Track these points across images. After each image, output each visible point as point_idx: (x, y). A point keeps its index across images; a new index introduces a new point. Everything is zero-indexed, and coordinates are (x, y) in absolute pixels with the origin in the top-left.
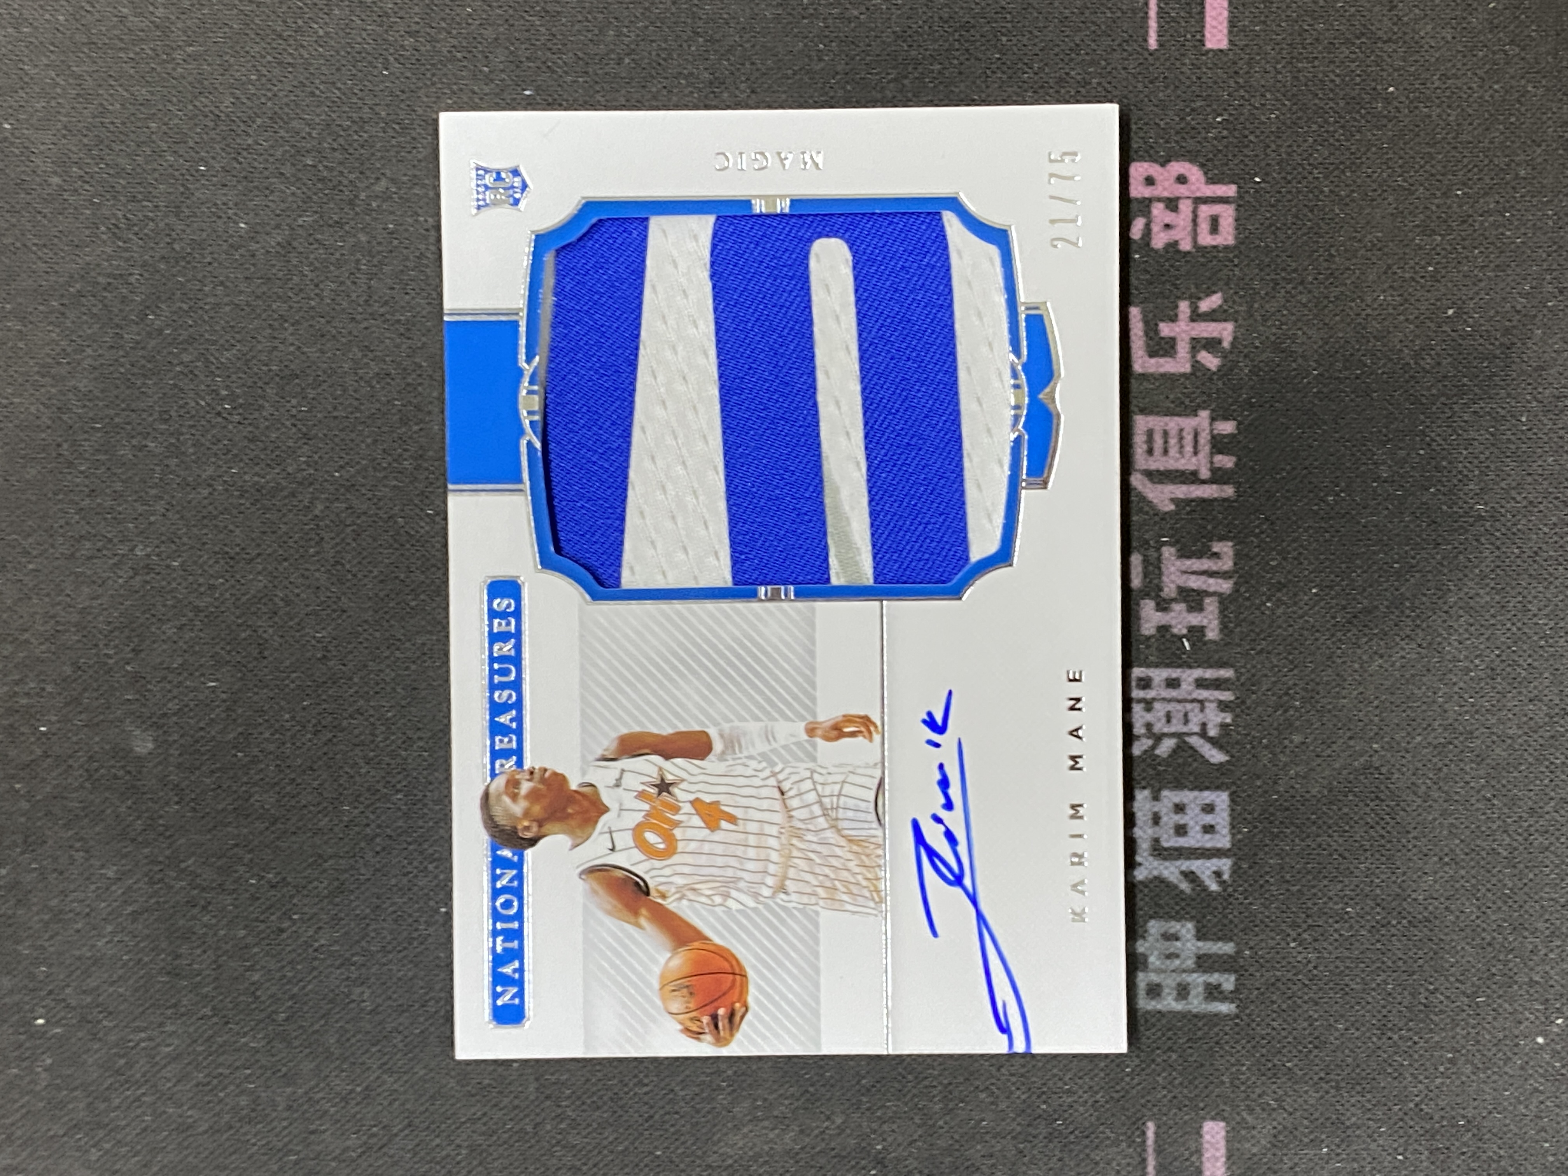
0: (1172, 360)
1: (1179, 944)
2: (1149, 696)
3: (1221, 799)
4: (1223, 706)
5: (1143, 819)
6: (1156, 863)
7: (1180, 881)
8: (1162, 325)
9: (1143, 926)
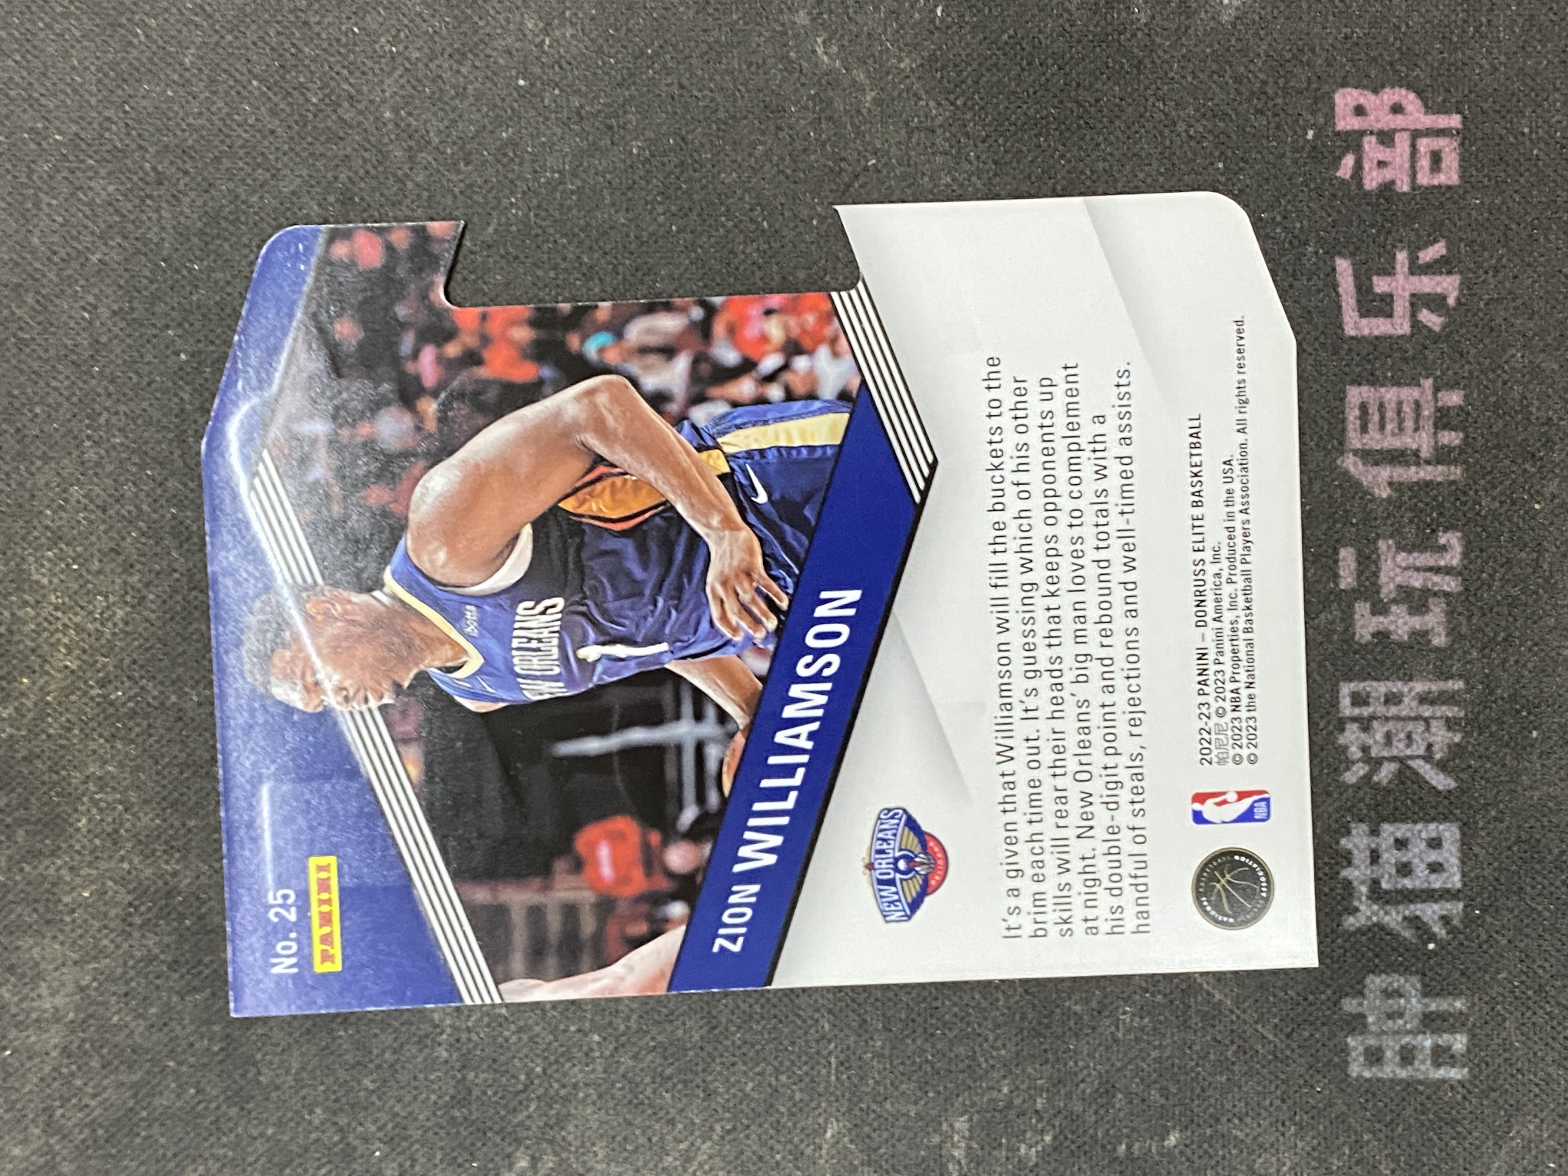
0: (1389, 320)
1: (1402, 1001)
2: (1366, 714)
3: (1450, 833)
4: (1450, 724)
5: (1360, 857)
6: (1375, 907)
7: (1404, 928)
8: (1375, 279)
9: (1361, 982)
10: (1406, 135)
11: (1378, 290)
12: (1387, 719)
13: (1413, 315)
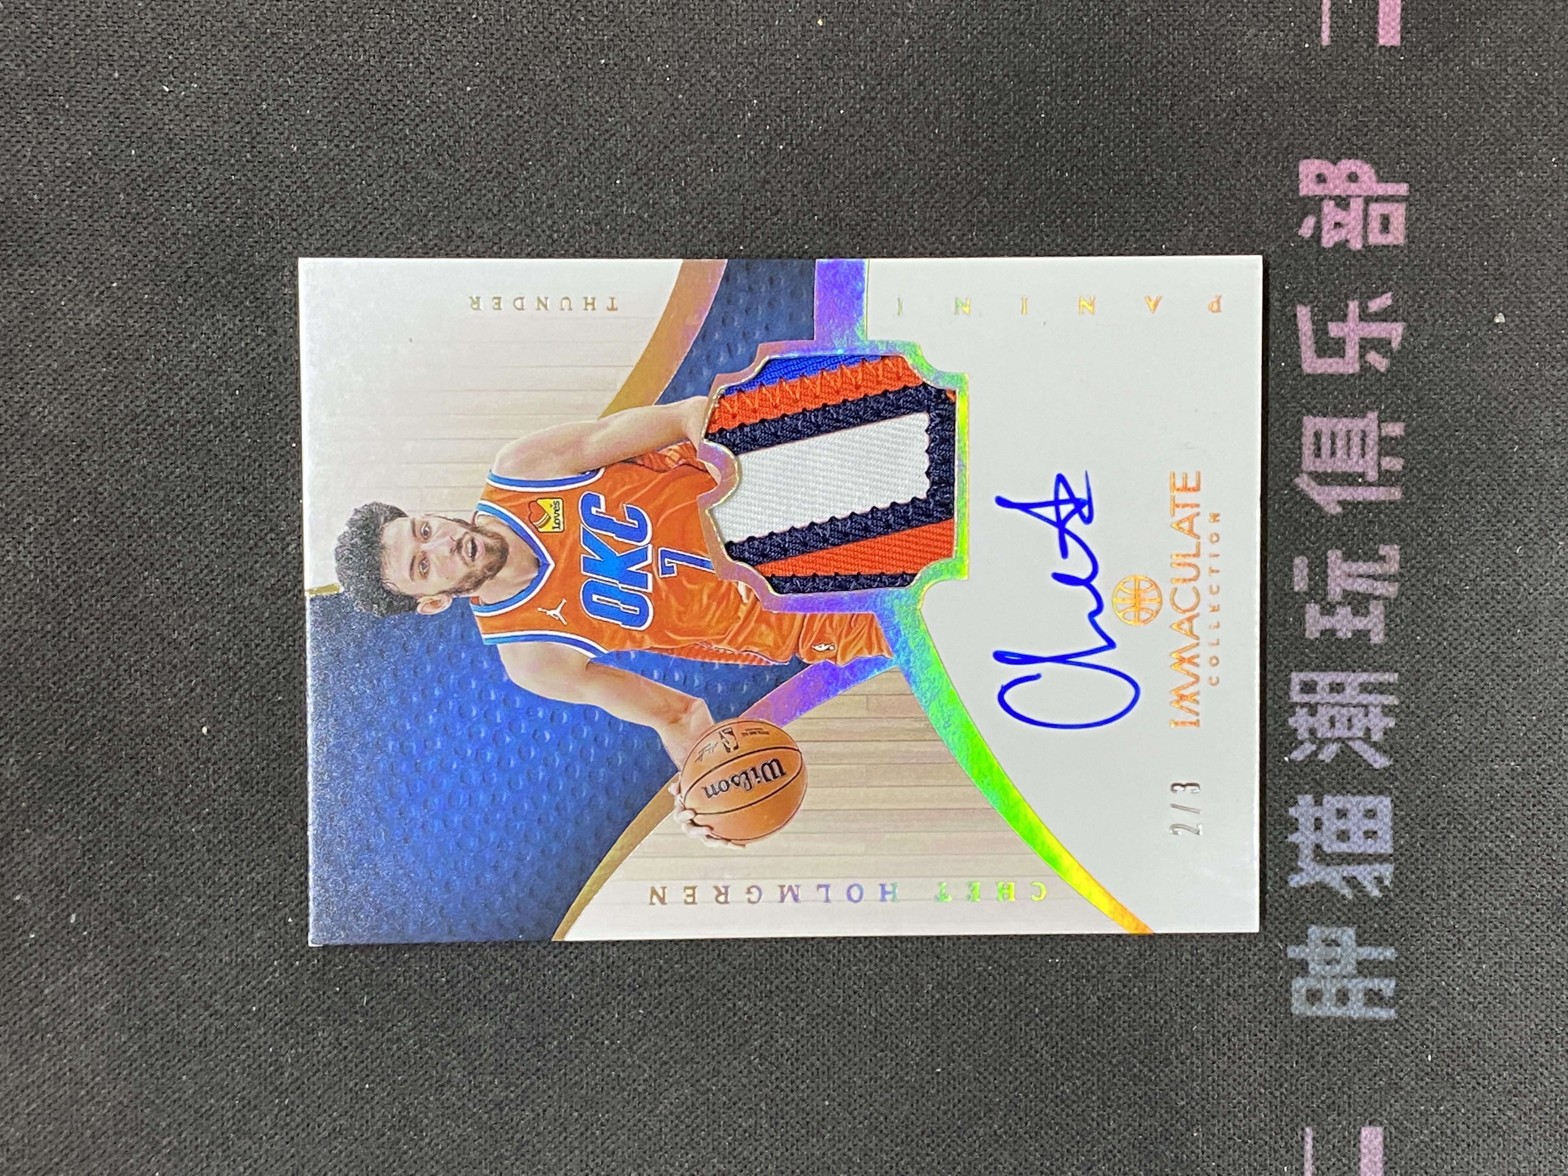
0: (1340, 360)
1: (1339, 950)
2: (1313, 702)
3: (1384, 804)
4: (1387, 710)
5: (1306, 824)
6: (1318, 869)
7: (1342, 888)
8: (1331, 326)
9: (1305, 932)
10: (1360, 201)
11: (1332, 335)
12: (1333, 705)
13: (1362, 356)
